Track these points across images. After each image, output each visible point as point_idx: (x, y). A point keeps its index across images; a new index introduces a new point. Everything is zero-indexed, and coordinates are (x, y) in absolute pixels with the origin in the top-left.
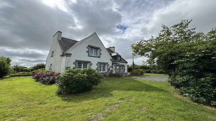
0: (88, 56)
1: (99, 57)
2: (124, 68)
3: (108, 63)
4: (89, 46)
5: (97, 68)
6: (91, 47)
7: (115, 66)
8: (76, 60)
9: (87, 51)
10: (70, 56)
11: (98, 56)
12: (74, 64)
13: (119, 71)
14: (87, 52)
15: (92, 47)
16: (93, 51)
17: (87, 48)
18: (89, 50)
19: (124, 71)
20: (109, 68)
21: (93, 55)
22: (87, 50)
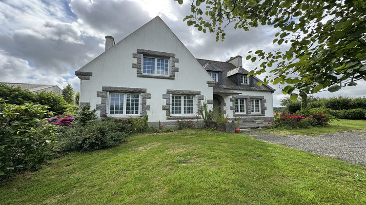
0: (138, 76)
1: (172, 78)
2: (263, 106)
3: (199, 93)
4: (139, 52)
5: (165, 104)
6: (145, 55)
7: (231, 100)
8: (103, 88)
9: (133, 64)
10: (89, 79)
11: (168, 75)
12: (98, 96)
13: (247, 113)
14: (134, 66)
15: (148, 55)
16: (153, 64)
17: (134, 57)
18: (139, 63)
19: (263, 112)
20: (205, 105)
21: (156, 74)
22: (135, 61)
